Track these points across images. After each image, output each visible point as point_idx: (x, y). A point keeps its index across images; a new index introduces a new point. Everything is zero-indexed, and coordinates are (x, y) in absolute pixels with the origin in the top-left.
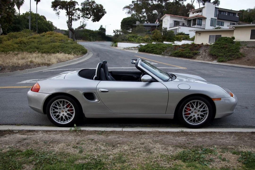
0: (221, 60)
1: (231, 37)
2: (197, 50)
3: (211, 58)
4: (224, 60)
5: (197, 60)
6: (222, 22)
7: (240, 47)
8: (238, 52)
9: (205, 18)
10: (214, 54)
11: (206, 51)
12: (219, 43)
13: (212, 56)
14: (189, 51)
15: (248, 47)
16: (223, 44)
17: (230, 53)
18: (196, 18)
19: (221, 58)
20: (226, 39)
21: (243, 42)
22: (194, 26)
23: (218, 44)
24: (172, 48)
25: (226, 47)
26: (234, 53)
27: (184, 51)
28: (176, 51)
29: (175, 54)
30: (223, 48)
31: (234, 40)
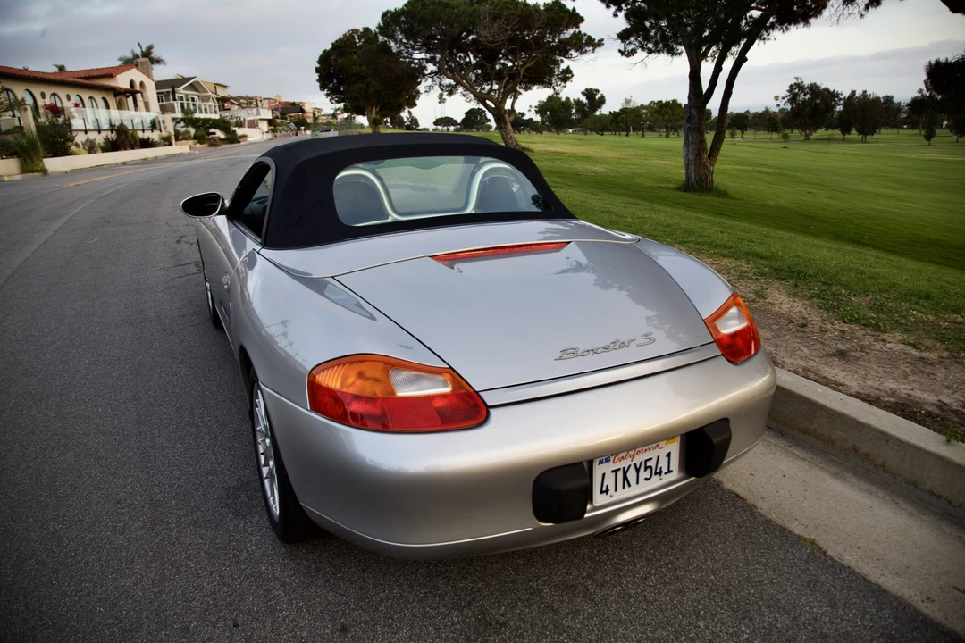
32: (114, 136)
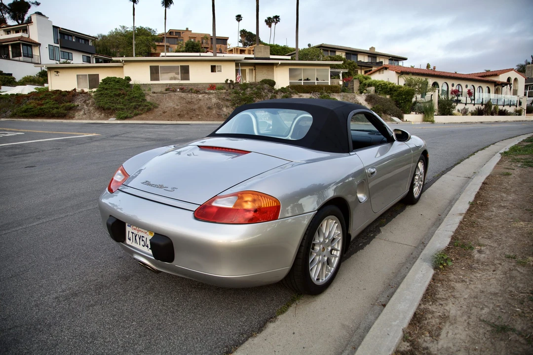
0: (123, 115)
1: (124, 78)
2: (70, 102)
3: (103, 115)
4: (129, 115)
5: (75, 119)
6: (68, 53)
7: (144, 92)
8: (145, 100)
9: (38, 45)
10: (107, 106)
11: (88, 102)
12: (109, 87)
13: (104, 109)
14: (54, 104)
15: (154, 93)
16: (116, 89)
17: (134, 104)
18: (19, 43)
19: (122, 113)
20: (116, 80)
21: (144, 84)
22: (17, 58)
23: (106, 89)
24: (10, 101)
25: (123, 94)
26: (140, 103)
27: (42, 105)
28: (24, 107)
29: (25, 112)
30: (119, 95)
31: (131, 83)
32: (483, 107)
